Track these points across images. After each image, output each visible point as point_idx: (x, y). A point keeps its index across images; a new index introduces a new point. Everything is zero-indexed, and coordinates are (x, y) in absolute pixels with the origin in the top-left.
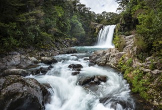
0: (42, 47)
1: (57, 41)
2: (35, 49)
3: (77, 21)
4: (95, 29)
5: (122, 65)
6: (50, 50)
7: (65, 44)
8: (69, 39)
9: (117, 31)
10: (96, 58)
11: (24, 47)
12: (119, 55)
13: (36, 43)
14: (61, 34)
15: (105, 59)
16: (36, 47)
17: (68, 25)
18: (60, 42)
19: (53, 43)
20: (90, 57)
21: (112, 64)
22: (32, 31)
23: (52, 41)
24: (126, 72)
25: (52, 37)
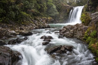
0: (23, 23)
1: (35, 19)
2: (16, 25)
3: (52, 4)
4: (66, 10)
5: (87, 37)
6: (29, 25)
7: (42, 21)
8: (46, 18)
9: (84, 10)
10: (65, 31)
11: (6, 23)
12: (84, 28)
13: (17, 20)
14: (39, 14)
15: (73, 32)
16: (17, 23)
17: (44, 7)
18: (38, 20)
19: (32, 20)
20: (60, 31)
21: (78, 36)
22: (13, 11)
23: (31, 19)
24: (90, 43)
25: (31, 16)
